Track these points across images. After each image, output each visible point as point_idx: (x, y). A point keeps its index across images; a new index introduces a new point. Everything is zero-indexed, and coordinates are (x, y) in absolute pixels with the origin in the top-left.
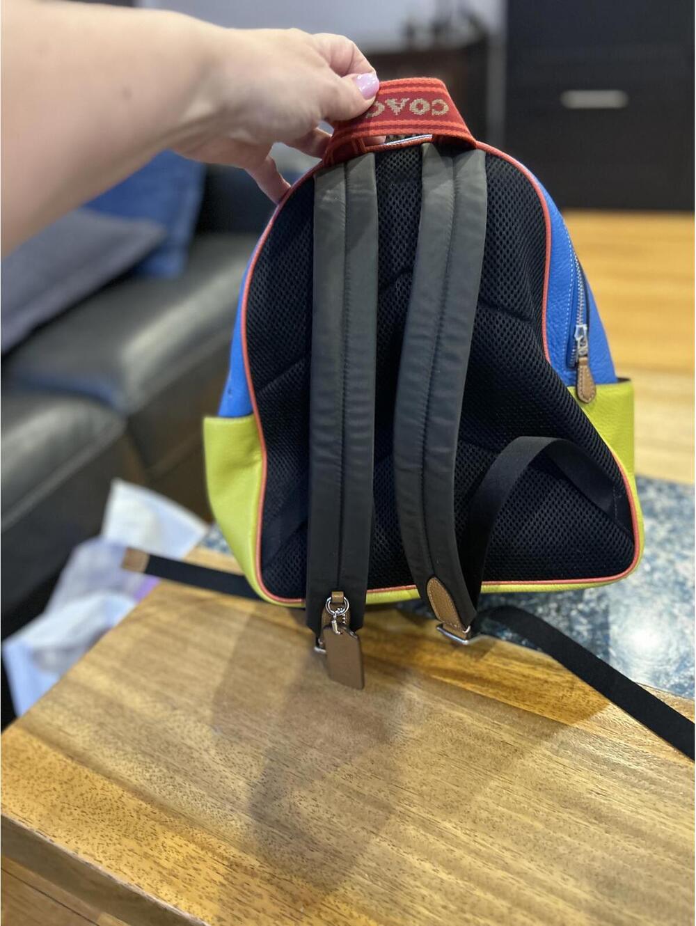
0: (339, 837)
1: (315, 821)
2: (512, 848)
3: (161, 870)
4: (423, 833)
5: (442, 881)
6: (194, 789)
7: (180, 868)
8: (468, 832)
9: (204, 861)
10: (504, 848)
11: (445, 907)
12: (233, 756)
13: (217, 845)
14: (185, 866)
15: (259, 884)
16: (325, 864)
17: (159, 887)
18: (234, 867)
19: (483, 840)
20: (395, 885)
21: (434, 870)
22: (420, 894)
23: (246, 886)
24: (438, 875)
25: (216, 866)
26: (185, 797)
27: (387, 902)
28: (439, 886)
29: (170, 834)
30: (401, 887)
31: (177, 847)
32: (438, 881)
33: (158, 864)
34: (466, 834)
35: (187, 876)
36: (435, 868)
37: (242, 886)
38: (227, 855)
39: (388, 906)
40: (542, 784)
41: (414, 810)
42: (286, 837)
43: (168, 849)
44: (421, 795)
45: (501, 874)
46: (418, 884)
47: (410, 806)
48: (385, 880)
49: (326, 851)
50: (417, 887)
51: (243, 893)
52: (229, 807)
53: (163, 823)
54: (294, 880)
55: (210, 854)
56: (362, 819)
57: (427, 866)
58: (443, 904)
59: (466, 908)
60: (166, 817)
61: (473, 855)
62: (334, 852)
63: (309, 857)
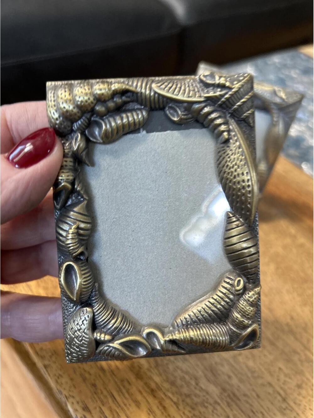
0: (241, 380)
15: (141, 389)
16: (219, 404)
23: (126, 384)
37: (122, 381)
49: (224, 390)
51: (120, 389)
62: (232, 395)
63: (203, 387)
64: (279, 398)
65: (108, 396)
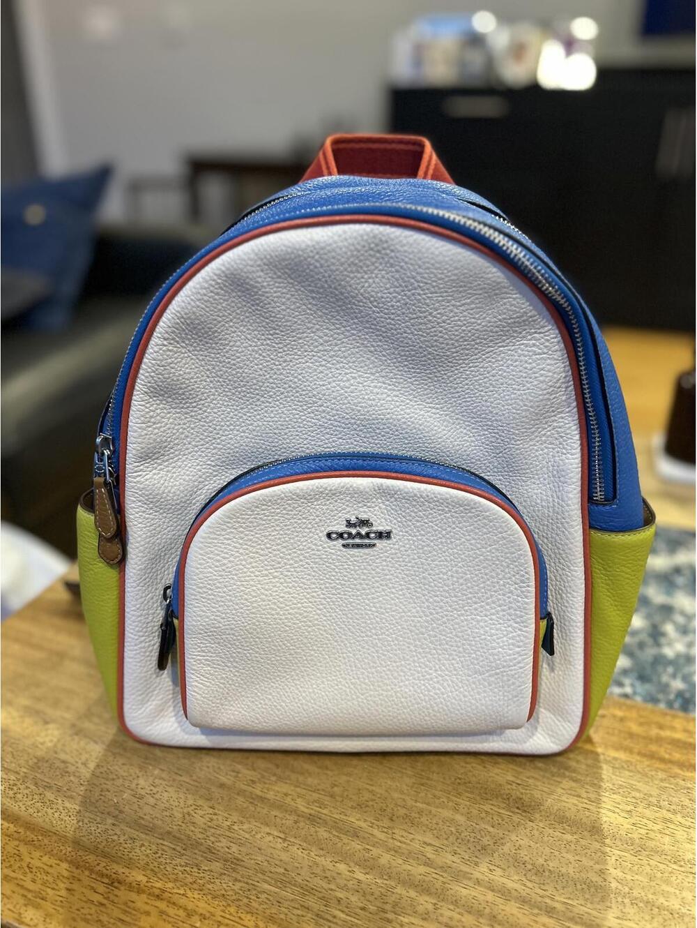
0: (241, 845)
1: (213, 830)
2: (434, 843)
3: (26, 893)
4: (336, 834)
5: (359, 881)
6: (67, 805)
7: (49, 890)
8: (386, 830)
9: (79, 880)
10: (425, 843)
11: (363, 909)
12: (116, 767)
13: (96, 863)
14: (56, 887)
15: (146, 900)
16: (225, 874)
17: (22, 911)
18: (116, 884)
19: (402, 836)
20: (307, 891)
21: (350, 871)
22: (336, 897)
23: (130, 904)
24: (355, 876)
25: (93, 885)
26: (56, 815)
27: (298, 909)
28: (356, 887)
29: (37, 854)
30: (314, 892)
31: (45, 867)
32: (355, 882)
33: (22, 887)
34: (383, 832)
35: (58, 898)
36: (350, 869)
37: (126, 904)
38: (108, 872)
39: (299, 912)
40: (460, 779)
41: (325, 811)
42: (178, 848)
43: (34, 870)
44: (332, 796)
45: (422, 869)
46: (333, 887)
47: (321, 808)
48: (295, 885)
49: (226, 861)
50: (332, 890)
51: (126, 911)
52: (110, 821)
53: (29, 843)
54: (189, 894)
55: (87, 873)
56: (267, 825)
57: (342, 867)
58: (361, 905)
59: (388, 907)
60: (33, 836)
61: (393, 853)
62: (235, 861)
63: (206, 868)
64: (280, 840)
65: (117, 922)
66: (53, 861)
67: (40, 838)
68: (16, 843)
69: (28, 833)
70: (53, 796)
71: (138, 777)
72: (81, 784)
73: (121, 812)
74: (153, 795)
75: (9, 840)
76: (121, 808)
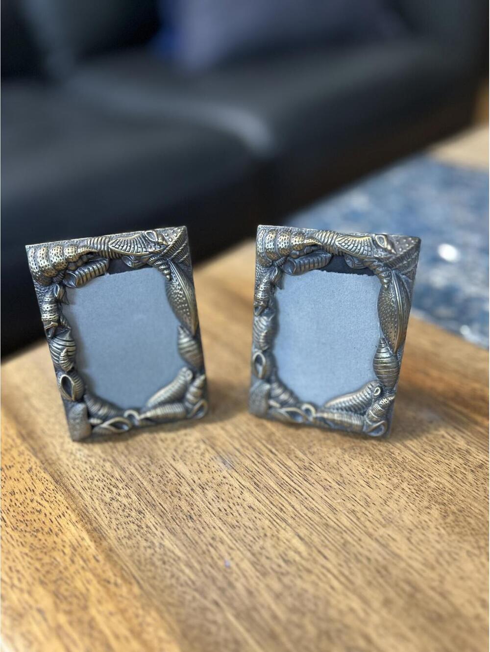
12: (241, 511)
26: (149, 551)
29: (107, 607)
60: (111, 574)
66: (123, 631)
67: (119, 581)
68: (89, 575)
69: (108, 567)
70: (152, 520)
71: (265, 535)
72: (191, 517)
73: (231, 585)
74: (280, 575)
75: (83, 568)
76: (232, 579)
